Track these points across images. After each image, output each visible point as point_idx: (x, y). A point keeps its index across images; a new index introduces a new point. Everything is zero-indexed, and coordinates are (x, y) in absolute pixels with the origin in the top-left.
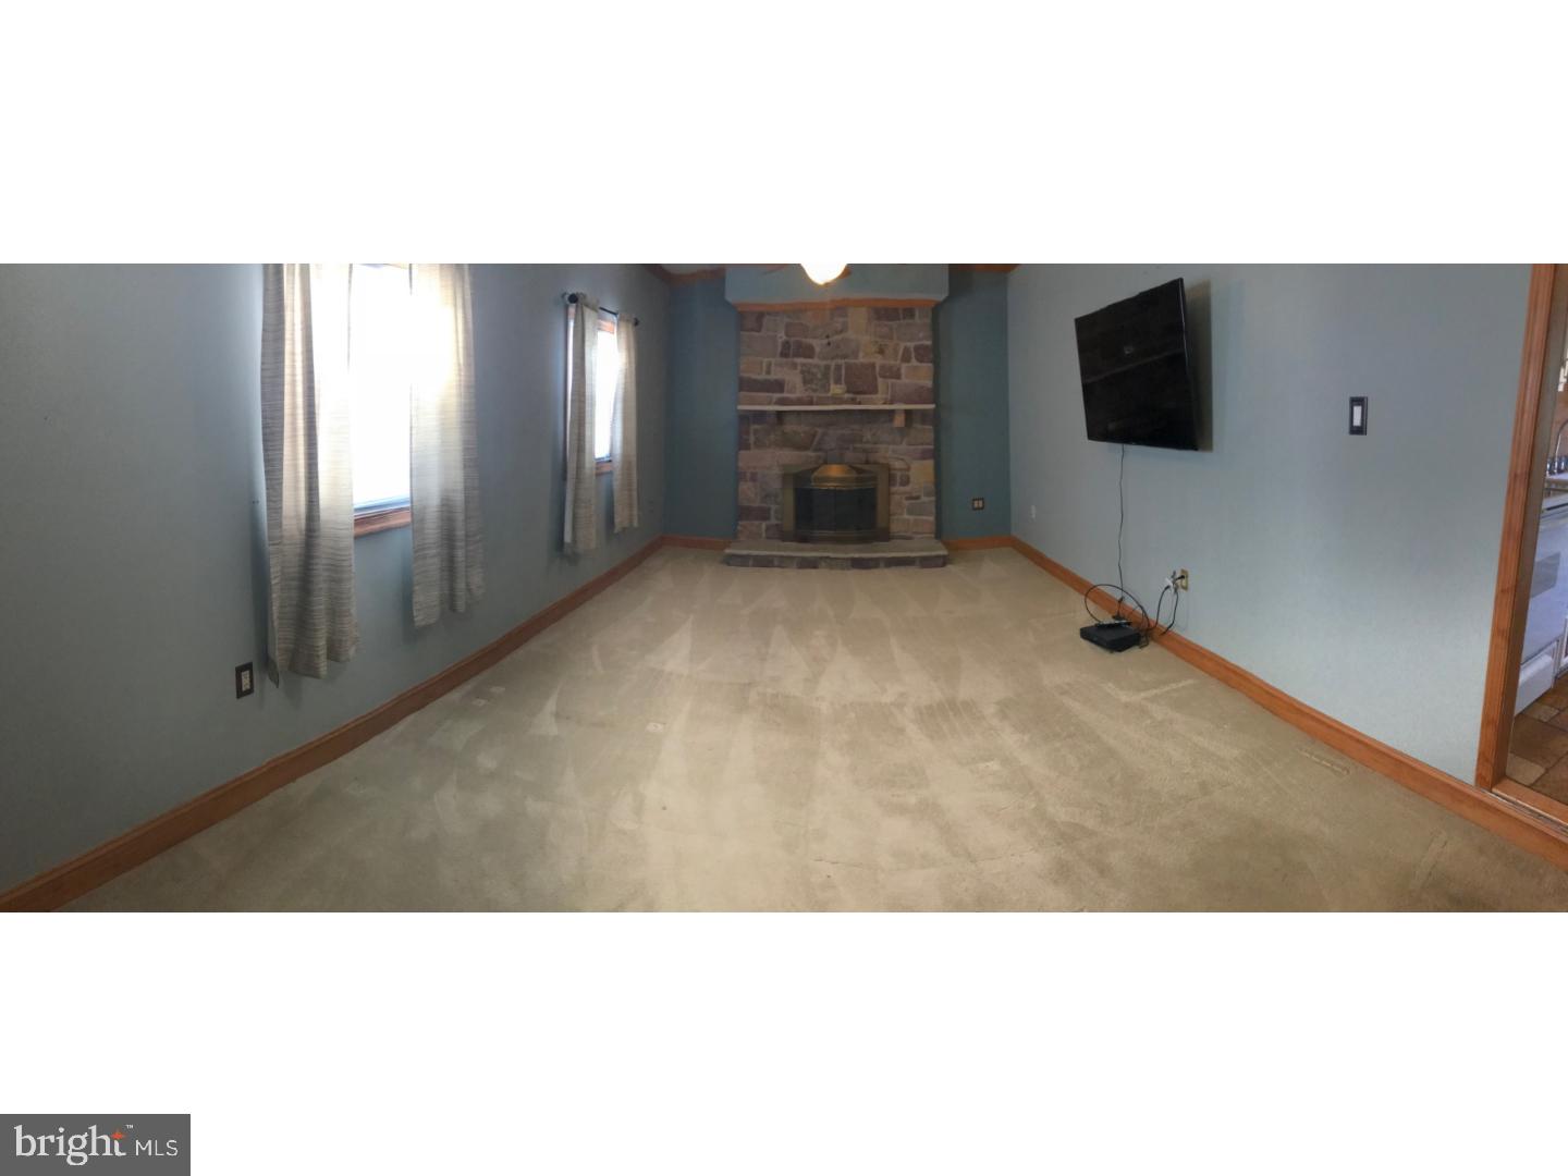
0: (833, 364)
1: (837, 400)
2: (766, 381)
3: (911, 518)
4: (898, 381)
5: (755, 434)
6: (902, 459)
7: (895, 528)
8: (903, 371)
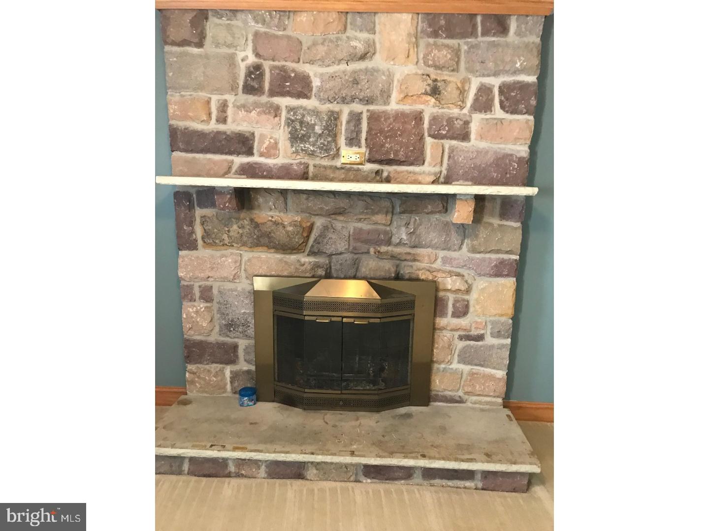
0: (346, 111)
1: (351, 173)
2: (219, 133)
3: (466, 368)
4: (464, 144)
5: (202, 224)
6: (458, 275)
7: (439, 384)
8: (474, 127)
